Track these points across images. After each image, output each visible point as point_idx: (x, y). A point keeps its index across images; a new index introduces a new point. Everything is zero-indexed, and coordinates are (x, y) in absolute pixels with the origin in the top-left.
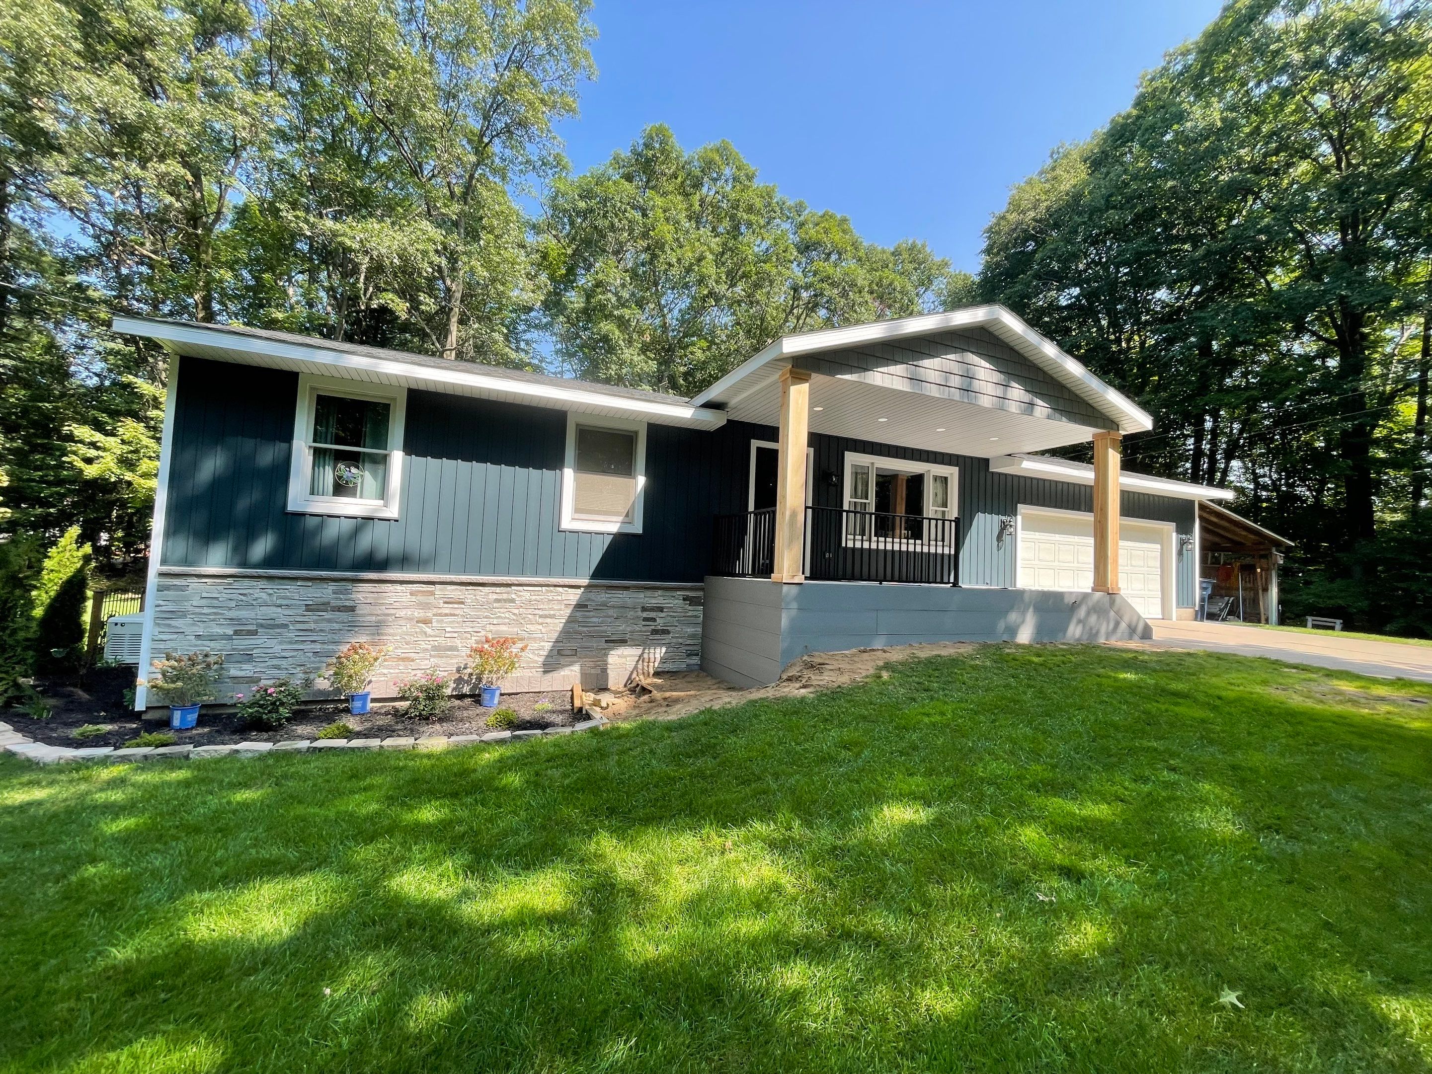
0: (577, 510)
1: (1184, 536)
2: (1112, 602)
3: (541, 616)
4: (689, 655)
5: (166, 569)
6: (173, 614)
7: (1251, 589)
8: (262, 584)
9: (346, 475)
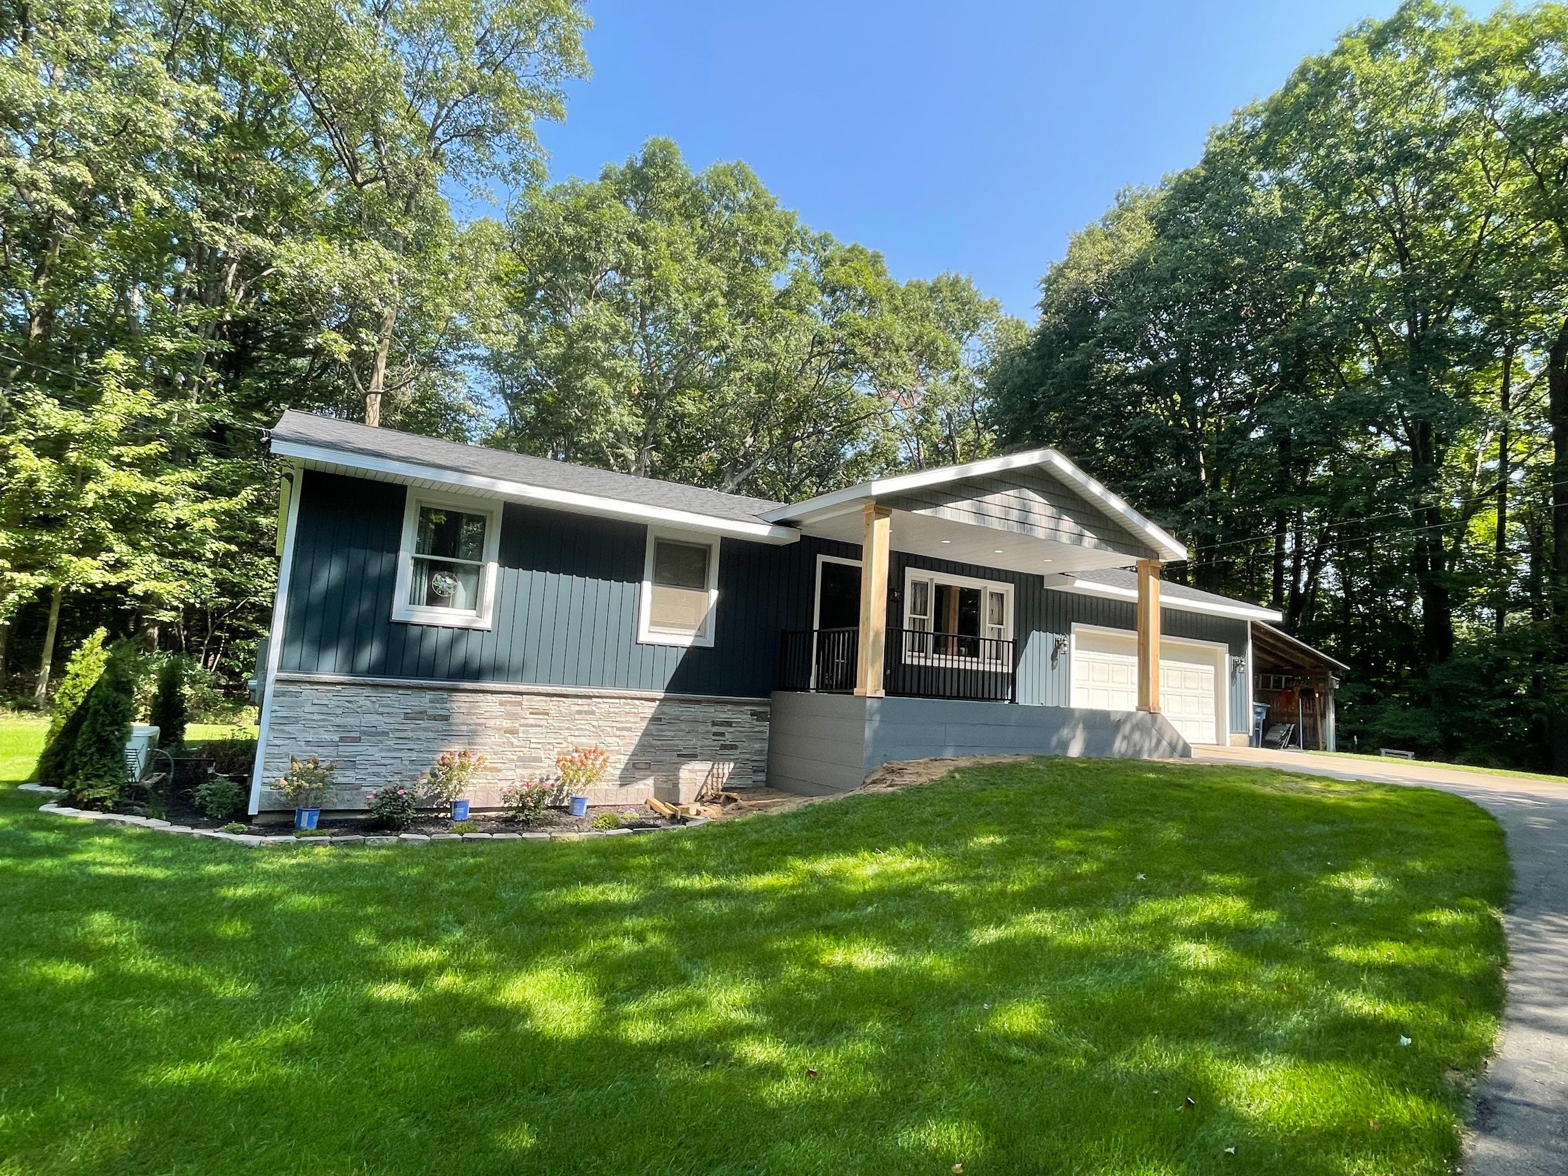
0: (653, 623)
1: (1237, 658)
2: (1154, 720)
3: (618, 729)
4: (755, 772)
5: (283, 675)
6: (287, 720)
7: (1310, 716)
8: (367, 691)
9: (441, 585)
